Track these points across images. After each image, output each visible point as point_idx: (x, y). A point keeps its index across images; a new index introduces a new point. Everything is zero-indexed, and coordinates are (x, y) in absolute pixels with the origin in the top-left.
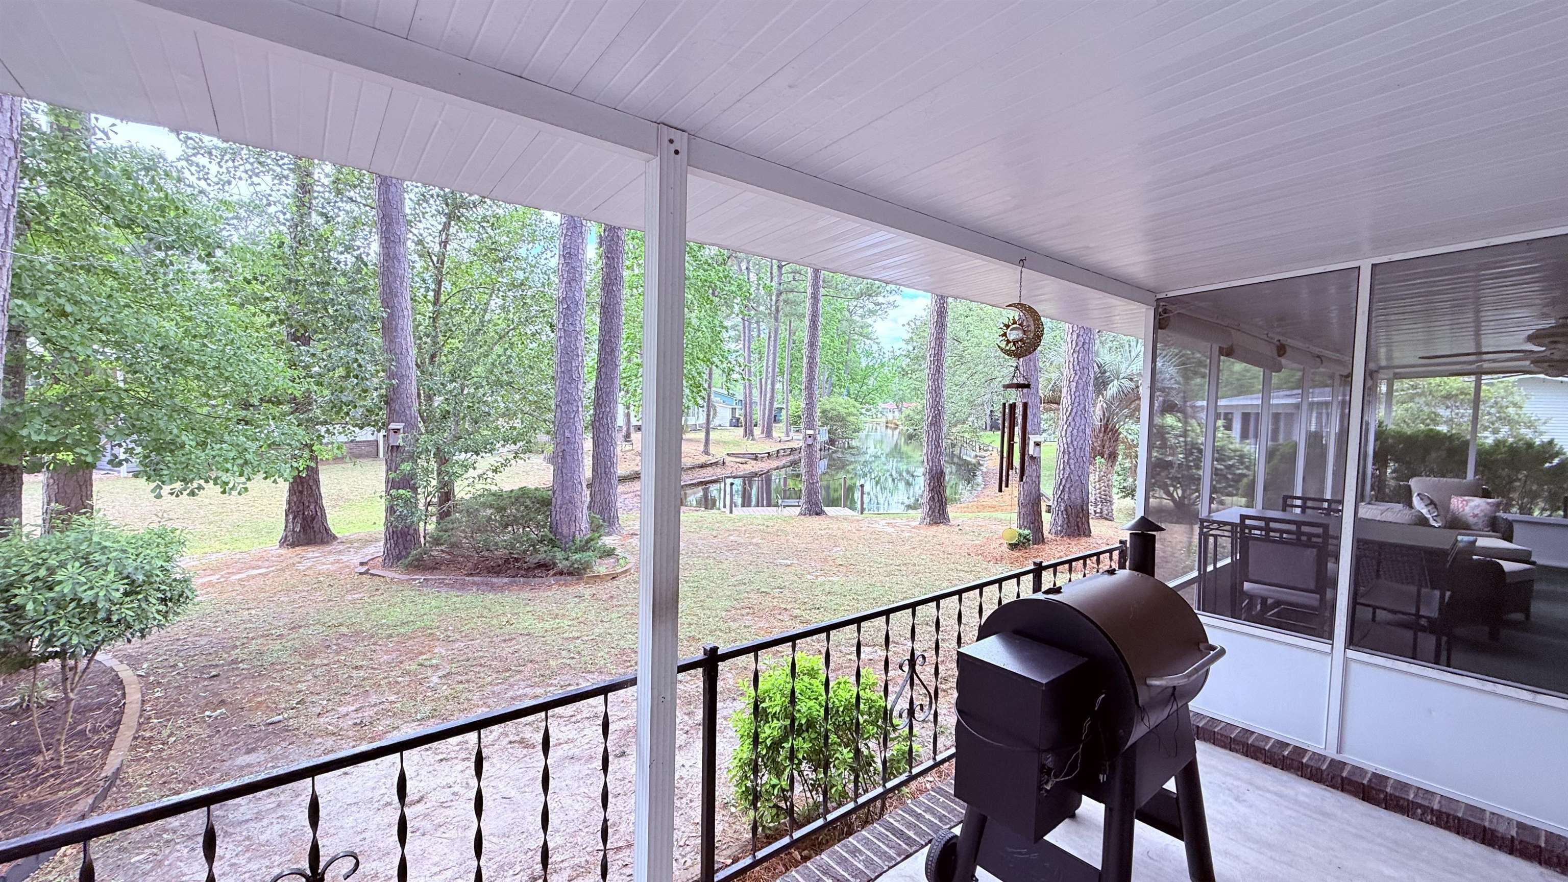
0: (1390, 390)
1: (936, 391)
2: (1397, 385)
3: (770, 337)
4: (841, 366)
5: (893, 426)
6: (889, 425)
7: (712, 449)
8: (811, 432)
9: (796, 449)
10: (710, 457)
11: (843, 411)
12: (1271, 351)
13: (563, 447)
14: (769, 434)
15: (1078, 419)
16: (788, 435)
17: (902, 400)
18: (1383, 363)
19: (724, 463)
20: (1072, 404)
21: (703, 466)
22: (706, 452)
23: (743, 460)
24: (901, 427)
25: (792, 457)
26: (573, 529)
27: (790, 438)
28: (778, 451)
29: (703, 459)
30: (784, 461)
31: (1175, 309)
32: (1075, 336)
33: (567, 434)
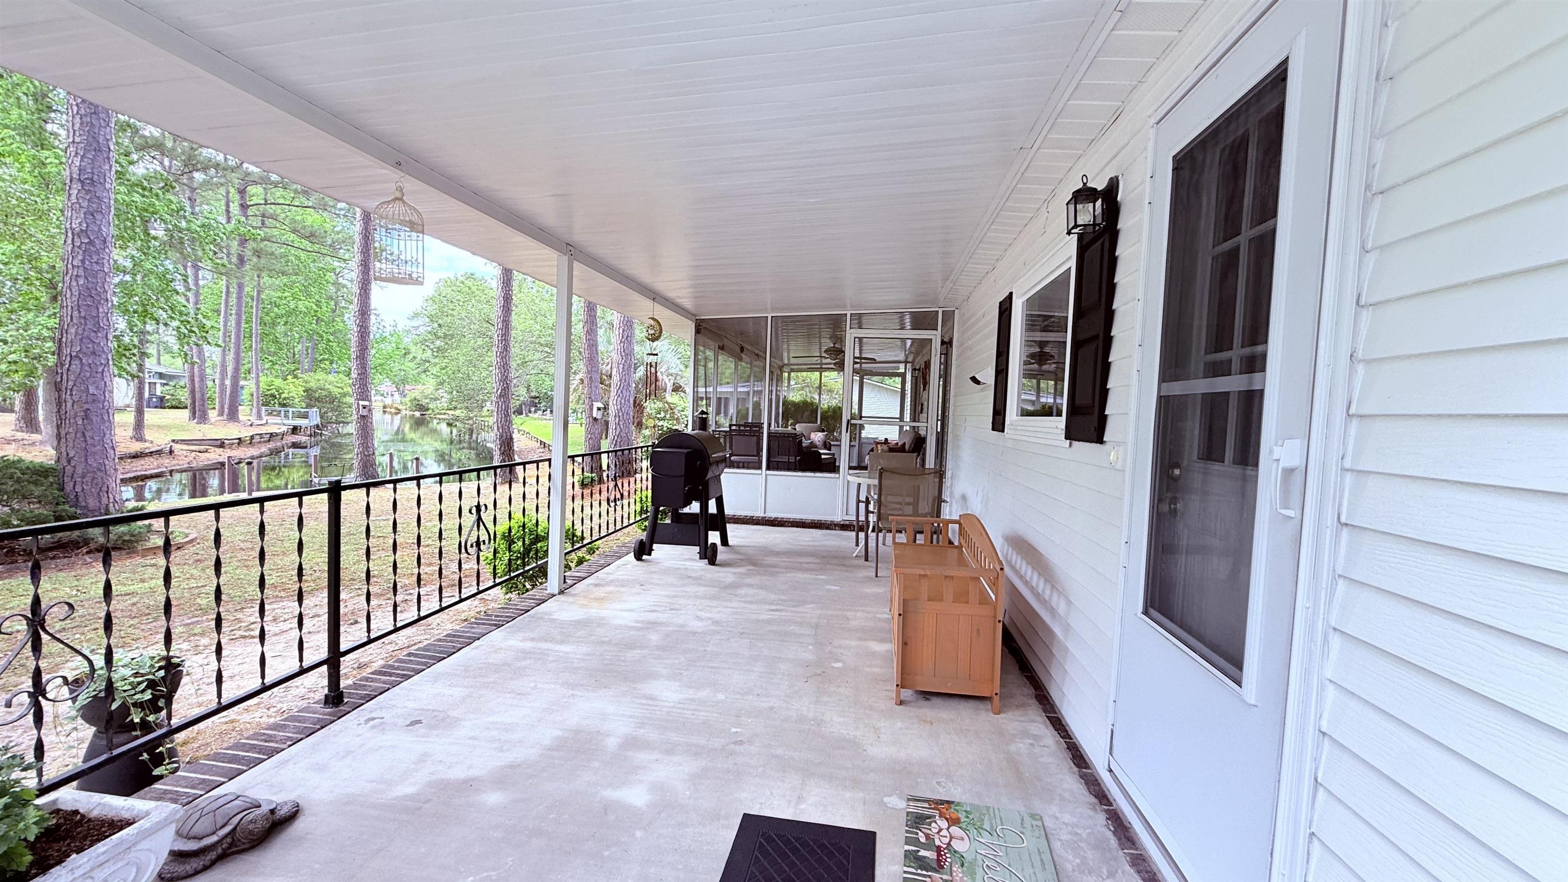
0: (789, 375)
1: (504, 367)
2: (792, 374)
3: (228, 292)
4: (331, 338)
5: (393, 411)
6: (388, 410)
7: (148, 434)
8: (366, 403)
9: (277, 435)
10: (147, 445)
11: (336, 391)
12: (738, 349)
13: (86, 406)
14: (233, 416)
15: (624, 392)
16: (259, 417)
17: (404, 381)
18: (786, 362)
19: (171, 452)
20: (621, 380)
21: (136, 456)
22: (139, 437)
23: (202, 448)
24: (404, 412)
25: (272, 445)
26: (104, 500)
27: (264, 422)
28: (252, 437)
29: (137, 447)
30: (264, 449)
31: (704, 325)
32: (621, 331)
33: (92, 390)
